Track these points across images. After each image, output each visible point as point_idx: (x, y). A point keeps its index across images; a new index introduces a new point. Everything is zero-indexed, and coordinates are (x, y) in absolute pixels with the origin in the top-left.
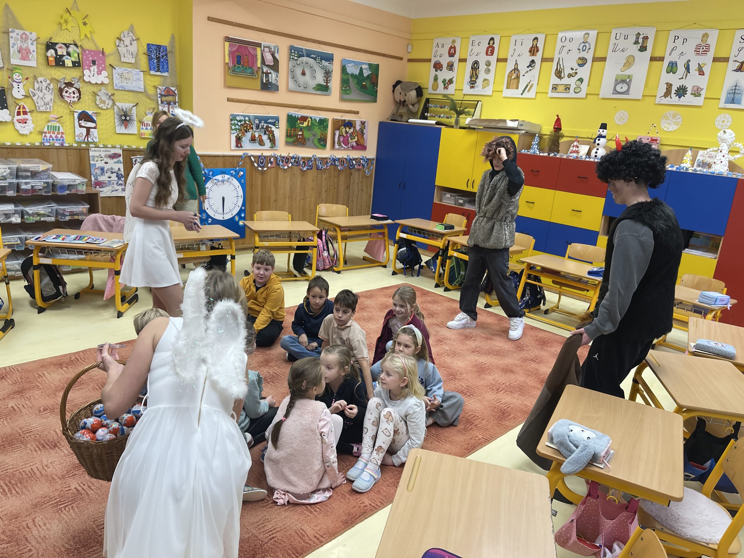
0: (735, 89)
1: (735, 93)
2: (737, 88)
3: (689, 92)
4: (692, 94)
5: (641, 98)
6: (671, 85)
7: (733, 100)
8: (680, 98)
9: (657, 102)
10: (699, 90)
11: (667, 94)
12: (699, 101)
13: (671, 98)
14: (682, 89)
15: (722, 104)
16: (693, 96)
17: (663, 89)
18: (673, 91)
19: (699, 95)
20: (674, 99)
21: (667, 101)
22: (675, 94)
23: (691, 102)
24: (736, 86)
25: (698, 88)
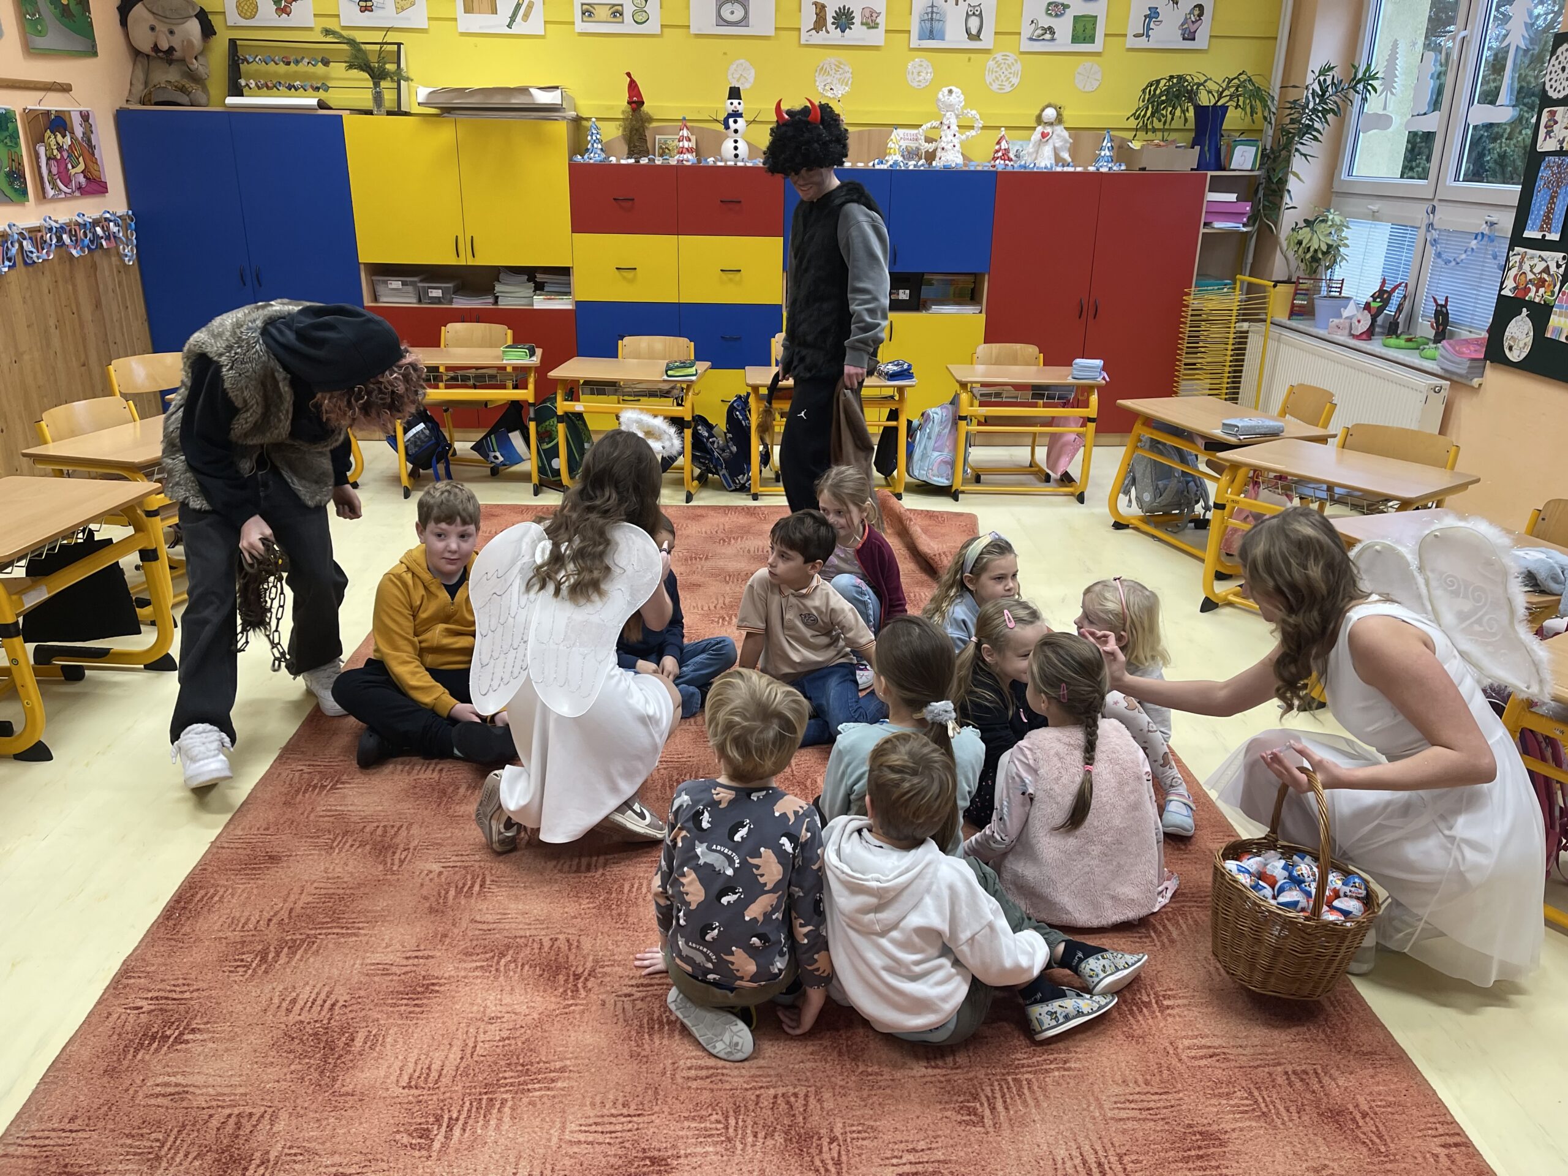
0: (932, 12)
1: (932, 19)
2: (935, 10)
3: (857, 20)
4: (862, 24)
5: (772, 33)
6: (823, 7)
7: (931, 32)
8: (843, 31)
9: (803, 42)
10: (875, 15)
11: (820, 24)
12: (877, 37)
13: (828, 32)
14: (844, 14)
15: (915, 43)
16: (865, 27)
17: (809, 17)
18: (830, 20)
19: (875, 26)
20: (833, 35)
21: (820, 38)
22: (833, 23)
23: (863, 39)
24: (932, 6)
25: (872, 12)
